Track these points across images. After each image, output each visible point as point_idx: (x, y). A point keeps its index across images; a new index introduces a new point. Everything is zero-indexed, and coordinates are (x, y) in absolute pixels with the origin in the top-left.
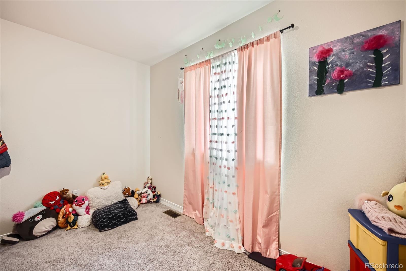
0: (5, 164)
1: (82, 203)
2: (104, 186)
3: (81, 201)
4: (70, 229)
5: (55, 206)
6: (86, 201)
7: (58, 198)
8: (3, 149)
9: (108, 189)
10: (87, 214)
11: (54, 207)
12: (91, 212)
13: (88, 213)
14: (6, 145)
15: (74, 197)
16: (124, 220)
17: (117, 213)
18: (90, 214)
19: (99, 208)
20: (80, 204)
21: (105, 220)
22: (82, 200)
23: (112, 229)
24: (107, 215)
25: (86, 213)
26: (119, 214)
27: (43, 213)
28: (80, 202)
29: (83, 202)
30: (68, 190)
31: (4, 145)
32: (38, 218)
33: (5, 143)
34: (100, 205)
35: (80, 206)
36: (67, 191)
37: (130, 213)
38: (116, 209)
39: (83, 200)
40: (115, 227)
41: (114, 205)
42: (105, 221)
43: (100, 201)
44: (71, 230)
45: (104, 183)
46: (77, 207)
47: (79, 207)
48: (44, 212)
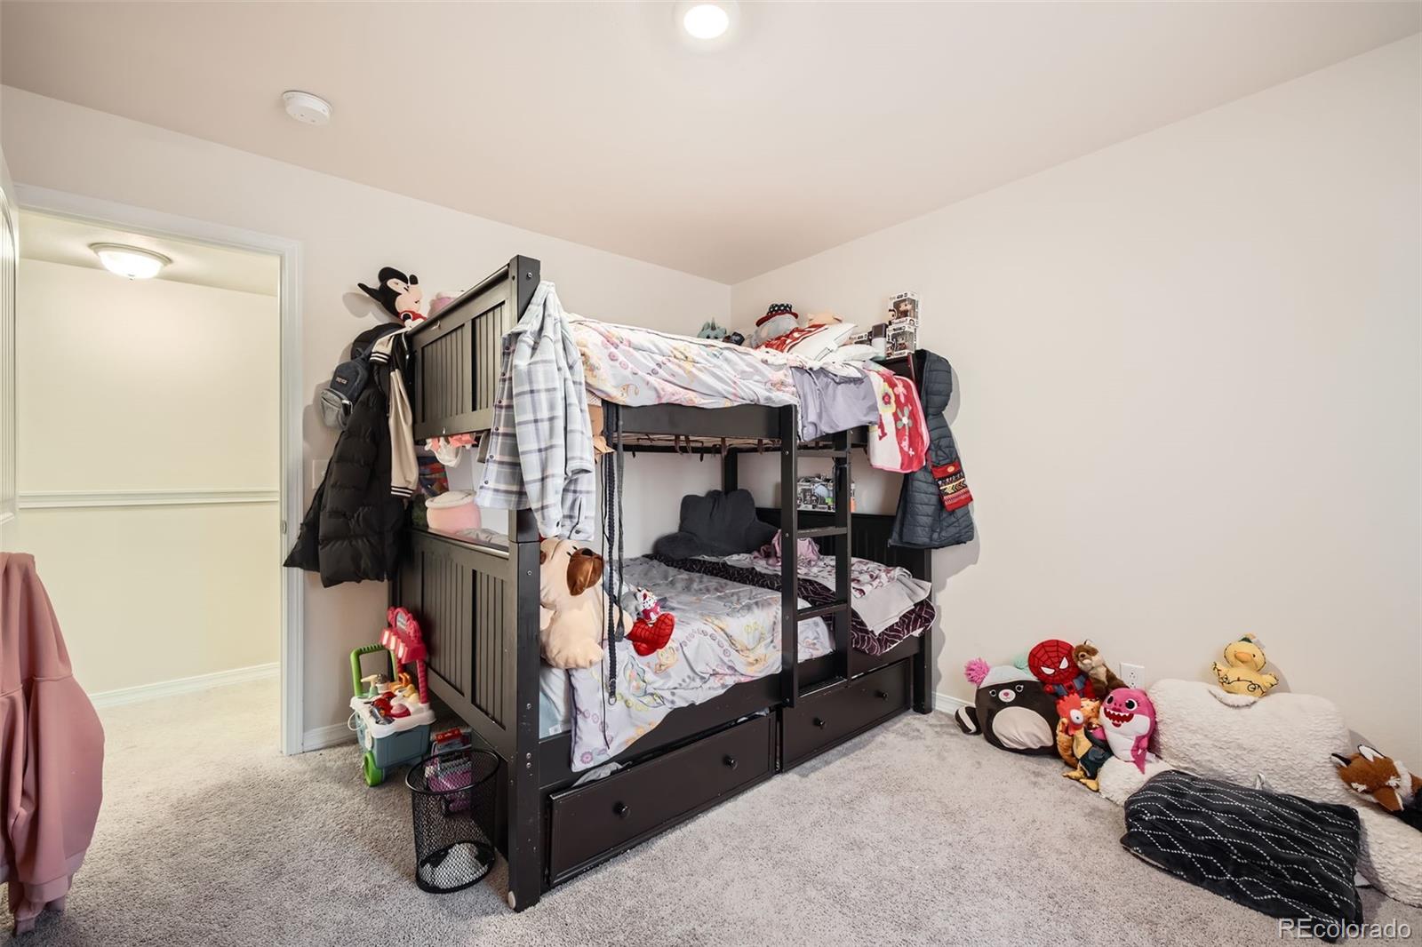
0: (957, 535)
1: (1122, 714)
2: (1228, 692)
3: (1120, 705)
4: (1078, 780)
5: (1058, 685)
6: (1138, 713)
7: (1064, 664)
8: (955, 501)
9: (1245, 711)
10: (1134, 765)
11: (1056, 687)
12: (1154, 767)
13: (1140, 762)
14: (968, 492)
15: (1113, 682)
16: (1246, 883)
17: (1221, 828)
18: (1146, 771)
19: (1193, 770)
20: (1116, 713)
21: (1146, 815)
22: (1124, 705)
23: (1164, 870)
24: (1169, 806)
25: (1133, 759)
26: (1220, 837)
27: (1019, 688)
28: (1118, 707)
29: (1127, 715)
30: (1093, 652)
31: (964, 490)
32: (1006, 694)
33: (966, 486)
34: (1196, 759)
35: (1118, 720)
36: (1088, 652)
37: (1296, 875)
38: (1227, 810)
39: (1130, 705)
40: (1181, 878)
41: (1245, 795)
42: (1144, 819)
43: (1197, 744)
44: (1077, 784)
45: (1231, 679)
46: (1108, 719)
47: (1111, 721)
48: (1022, 687)
